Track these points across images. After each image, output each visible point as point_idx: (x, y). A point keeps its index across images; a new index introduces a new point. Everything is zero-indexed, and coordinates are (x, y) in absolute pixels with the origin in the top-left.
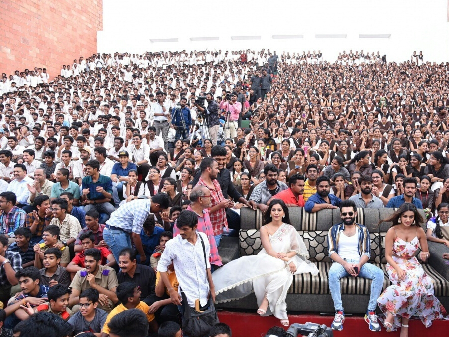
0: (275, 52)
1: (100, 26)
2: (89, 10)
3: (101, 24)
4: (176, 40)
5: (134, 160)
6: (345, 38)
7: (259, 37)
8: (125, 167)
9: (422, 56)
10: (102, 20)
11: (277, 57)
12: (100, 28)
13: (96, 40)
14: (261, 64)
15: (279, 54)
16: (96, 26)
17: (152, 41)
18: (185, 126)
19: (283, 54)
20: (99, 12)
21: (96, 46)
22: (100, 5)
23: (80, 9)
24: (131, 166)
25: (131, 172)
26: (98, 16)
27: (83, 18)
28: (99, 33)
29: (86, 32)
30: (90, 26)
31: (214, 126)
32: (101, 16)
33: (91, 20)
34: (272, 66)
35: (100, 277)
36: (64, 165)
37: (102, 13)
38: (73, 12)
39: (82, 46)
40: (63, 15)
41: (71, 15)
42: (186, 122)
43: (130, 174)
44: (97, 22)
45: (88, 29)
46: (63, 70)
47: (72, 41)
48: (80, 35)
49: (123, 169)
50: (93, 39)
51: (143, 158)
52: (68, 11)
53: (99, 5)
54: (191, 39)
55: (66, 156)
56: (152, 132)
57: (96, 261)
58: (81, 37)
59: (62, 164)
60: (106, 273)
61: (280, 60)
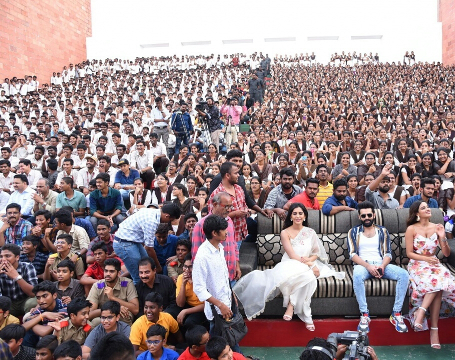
0: (267, 55)
1: (89, 32)
2: (77, 16)
3: (90, 30)
4: (167, 45)
5: (137, 167)
6: (337, 39)
7: (251, 41)
8: (127, 175)
9: (414, 56)
10: (91, 26)
11: (270, 60)
12: (89, 34)
13: (85, 47)
14: (253, 68)
15: (272, 57)
16: (85, 32)
17: (142, 46)
18: (186, 131)
20: (87, 18)
21: (85, 52)
22: (89, 11)
23: (68, 15)
25: (136, 180)
26: (87, 22)
27: (71, 24)
28: (88, 39)
29: (74, 38)
30: (79, 32)
31: (216, 131)
32: (89, 22)
33: (79, 27)
34: (265, 69)
35: (118, 288)
36: (66, 174)
37: (91, 18)
38: (61, 19)
39: (71, 52)
40: (52, 22)
41: (60, 22)
42: (187, 128)
43: (136, 182)
44: (86, 28)
45: (77, 35)
46: (52, 77)
47: (60, 48)
48: (69, 42)
49: (125, 177)
50: (82, 45)
51: (147, 165)
52: (56, 17)
53: (87, 11)
54: (182, 44)
55: (67, 165)
56: (154, 139)
57: (116, 271)
58: (70, 43)
59: (64, 173)
61: (272, 63)
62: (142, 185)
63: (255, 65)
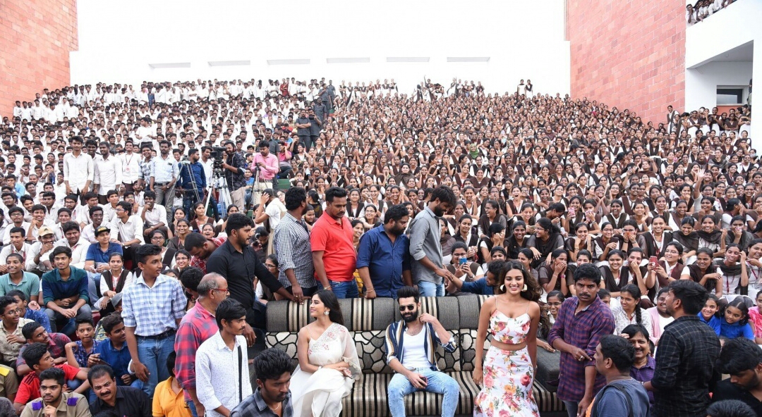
0: (331, 81)
1: (74, 44)
2: (55, 20)
3: (75, 41)
4: (187, 65)
5: (120, 238)
6: (428, 61)
7: (307, 61)
8: (105, 250)
9: (531, 86)
10: (77, 35)
11: (334, 89)
12: (74, 46)
13: (67, 65)
14: (309, 99)
15: (336, 85)
16: (68, 43)
17: (152, 66)
18: (195, 189)
19: (341, 84)
20: (71, 24)
21: (68, 73)
22: (73, 13)
23: (41, 18)
24: (113, 247)
25: (115, 255)
26: (71, 29)
27: (46, 32)
28: (72, 54)
29: (51, 52)
30: (58, 44)
31: (240, 189)
32: (74, 30)
33: (59, 35)
34: (326, 102)
35: (63, 409)
36: (15, 249)
37: (77, 24)
38: (30, 23)
39: (46, 72)
40: (15, 27)
41: (28, 27)
42: (198, 183)
43: (113, 258)
44: (69, 38)
45: (56, 48)
46: (16, 108)
47: (29, 66)
48: (42, 57)
49: (102, 252)
50: (63, 63)
51: (133, 237)
52: (22, 21)
53: (71, 13)
54: (210, 64)
55: (17, 237)
56: (152, 201)
57: (59, 386)
58: (45, 59)
59: (12, 247)
60: (72, 402)
61: (337, 92)
62: (121, 264)
63: (312, 95)
